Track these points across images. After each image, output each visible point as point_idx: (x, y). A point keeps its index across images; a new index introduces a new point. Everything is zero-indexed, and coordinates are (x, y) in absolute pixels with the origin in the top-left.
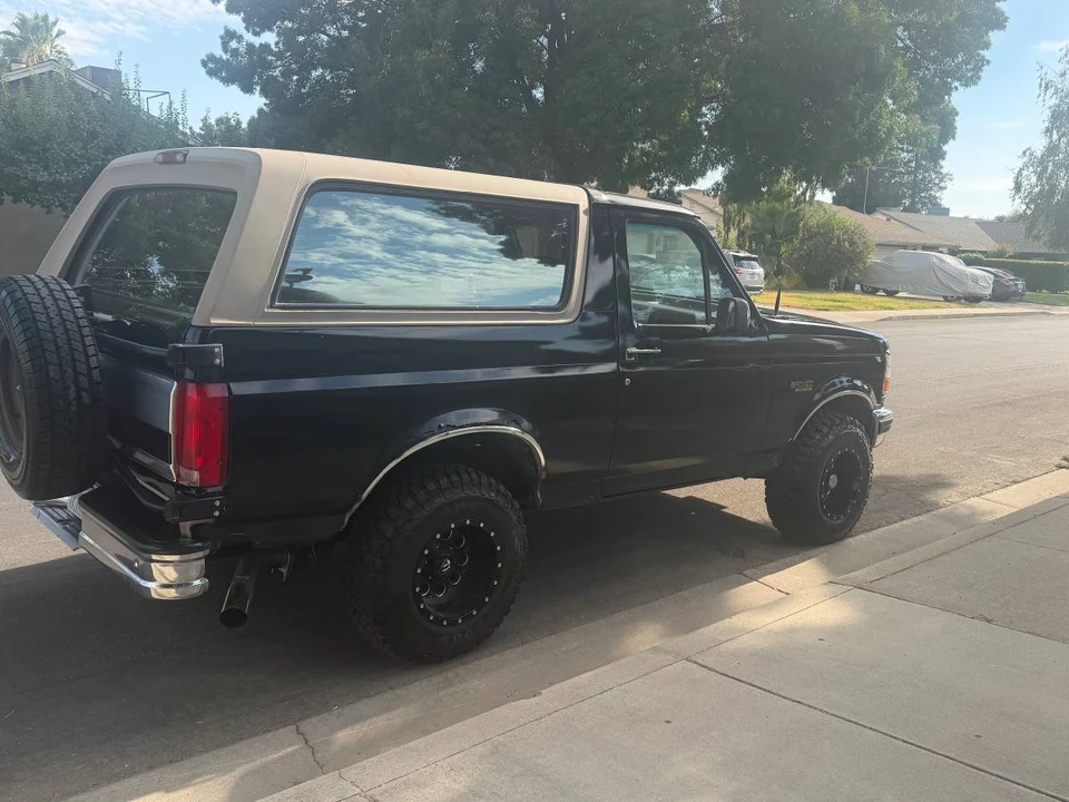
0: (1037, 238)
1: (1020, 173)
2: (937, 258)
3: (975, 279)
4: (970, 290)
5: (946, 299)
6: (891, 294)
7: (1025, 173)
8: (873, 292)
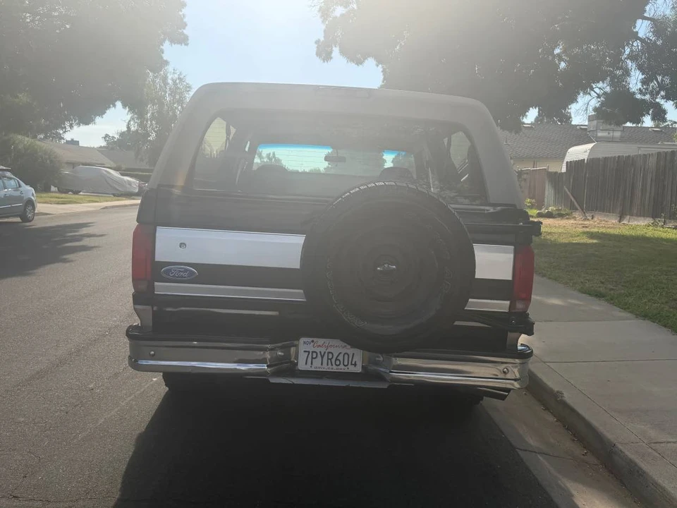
0: (142, 160)
1: (129, 124)
2: (106, 171)
3: (130, 183)
4: (128, 190)
5: (114, 195)
6: (76, 193)
7: (132, 123)
8: (66, 192)
